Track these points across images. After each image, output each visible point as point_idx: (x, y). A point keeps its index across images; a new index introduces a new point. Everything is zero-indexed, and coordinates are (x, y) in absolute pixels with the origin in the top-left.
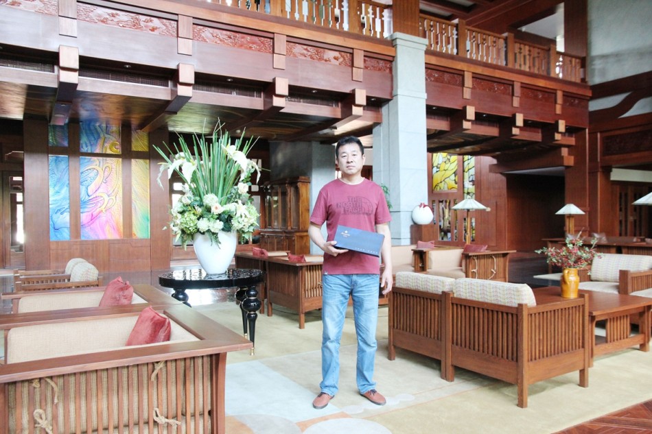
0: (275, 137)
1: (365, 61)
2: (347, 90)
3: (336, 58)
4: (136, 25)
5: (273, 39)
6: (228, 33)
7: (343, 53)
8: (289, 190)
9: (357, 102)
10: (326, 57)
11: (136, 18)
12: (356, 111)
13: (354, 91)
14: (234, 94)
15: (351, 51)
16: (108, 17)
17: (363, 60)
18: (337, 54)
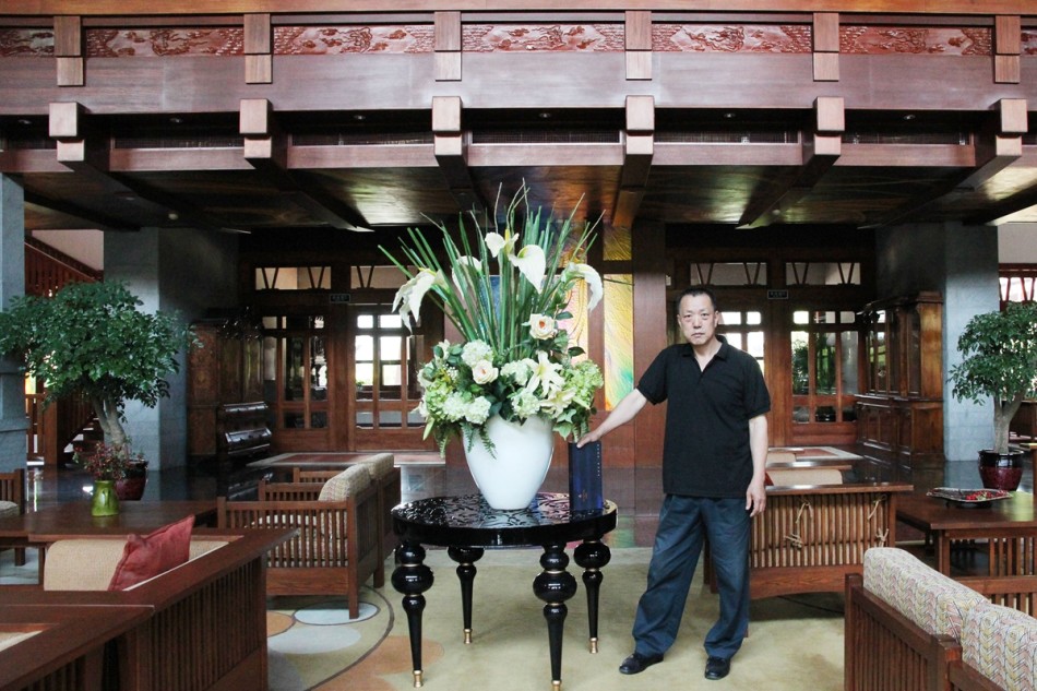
0: (864, 218)
1: (1025, 38)
2: (985, 105)
3: (955, 43)
4: (555, 44)
5: (811, 24)
6: (721, 28)
7: (970, 30)
8: (902, 319)
9: (1005, 128)
10: (931, 43)
11: (555, 31)
12: (1004, 147)
13: (998, 104)
14: (745, 142)
15: (989, 21)
16: (509, 37)
17: (1018, 37)
18: (956, 34)
